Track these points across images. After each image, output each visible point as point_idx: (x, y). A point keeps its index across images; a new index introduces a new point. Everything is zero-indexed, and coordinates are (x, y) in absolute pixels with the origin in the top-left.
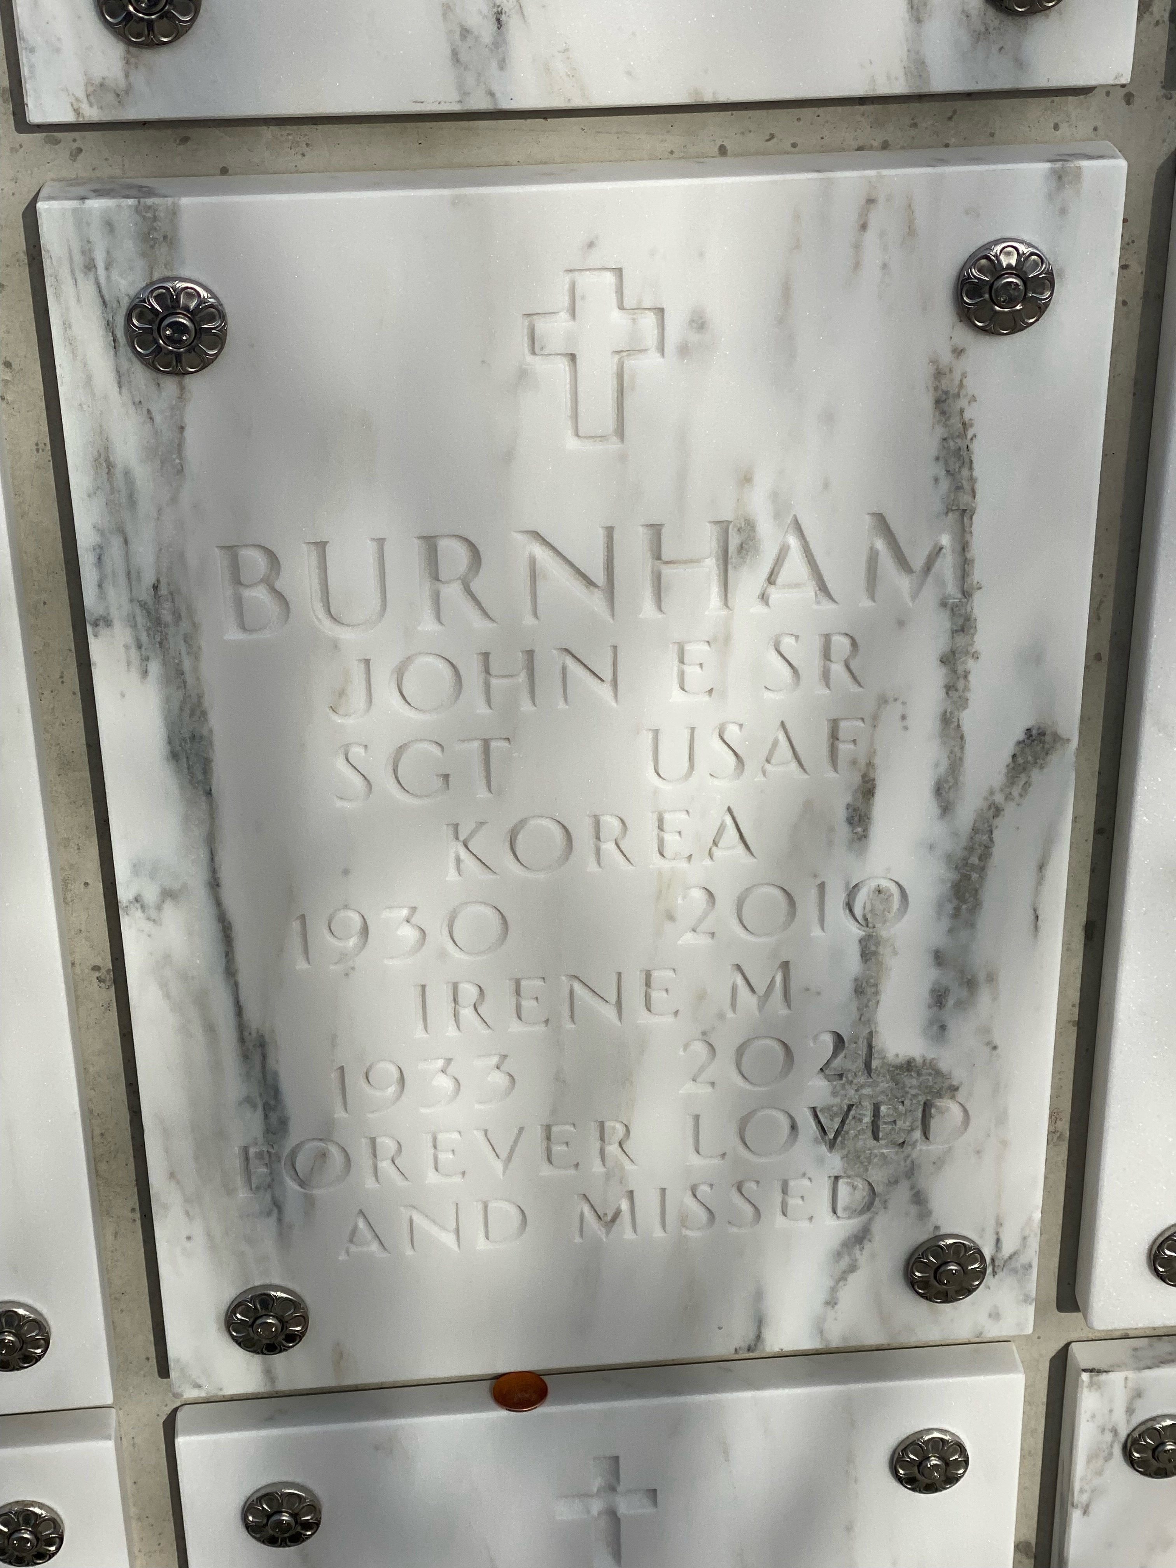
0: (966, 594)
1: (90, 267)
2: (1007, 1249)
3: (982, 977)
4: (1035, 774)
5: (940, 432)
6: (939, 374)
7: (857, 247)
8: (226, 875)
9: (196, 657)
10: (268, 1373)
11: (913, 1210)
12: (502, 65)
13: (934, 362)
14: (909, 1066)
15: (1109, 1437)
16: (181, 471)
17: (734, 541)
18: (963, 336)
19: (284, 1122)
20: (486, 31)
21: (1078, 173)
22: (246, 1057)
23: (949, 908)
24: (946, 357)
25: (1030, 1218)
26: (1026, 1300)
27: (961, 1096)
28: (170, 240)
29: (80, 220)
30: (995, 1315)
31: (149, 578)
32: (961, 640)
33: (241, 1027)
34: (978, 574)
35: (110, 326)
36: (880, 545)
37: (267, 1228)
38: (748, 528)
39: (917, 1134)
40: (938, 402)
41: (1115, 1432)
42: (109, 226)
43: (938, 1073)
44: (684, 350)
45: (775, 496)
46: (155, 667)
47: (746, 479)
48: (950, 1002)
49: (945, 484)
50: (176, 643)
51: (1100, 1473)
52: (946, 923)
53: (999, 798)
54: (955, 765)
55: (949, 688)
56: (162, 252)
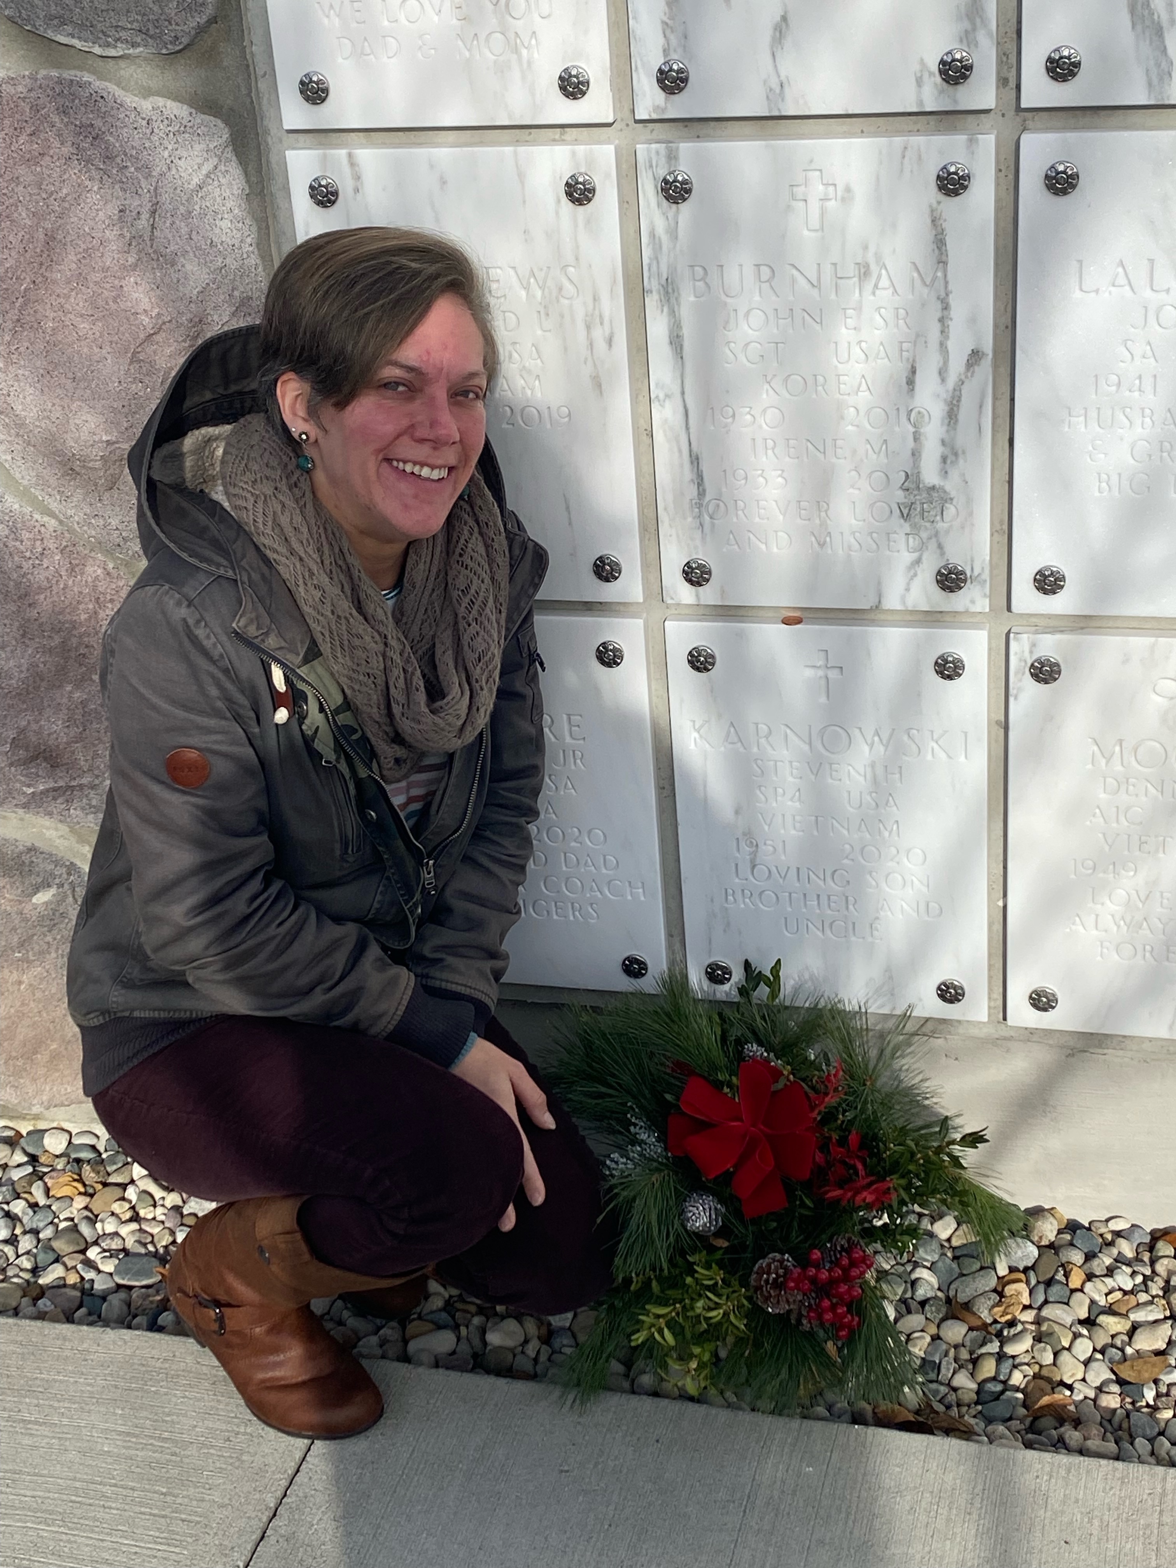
0: (947, 295)
1: (651, 166)
2: (976, 573)
3: (960, 452)
4: (976, 368)
5: (934, 232)
6: (932, 211)
7: (902, 163)
8: (686, 390)
9: (679, 305)
10: (697, 596)
11: (938, 551)
12: (783, 100)
13: (930, 206)
14: (933, 488)
15: (1023, 664)
16: (676, 238)
17: (862, 271)
18: (941, 197)
19: (704, 491)
20: (778, 90)
21: (977, 140)
22: (692, 463)
23: (946, 421)
24: (935, 205)
25: (984, 560)
26: (985, 595)
27: (955, 502)
28: (676, 158)
29: (649, 150)
30: (973, 602)
31: (665, 277)
32: (945, 313)
33: (690, 451)
34: (950, 287)
35: (656, 187)
36: (916, 275)
37: (698, 534)
38: (867, 266)
39: (938, 518)
40: (933, 221)
41: (1025, 661)
42: (657, 153)
43: (945, 492)
44: (843, 200)
45: (876, 254)
46: (666, 309)
47: (866, 248)
48: (949, 462)
49: (937, 251)
50: (673, 300)
51: (1020, 680)
52: (945, 428)
53: (963, 377)
54: (946, 362)
55: (942, 332)
56: (673, 162)
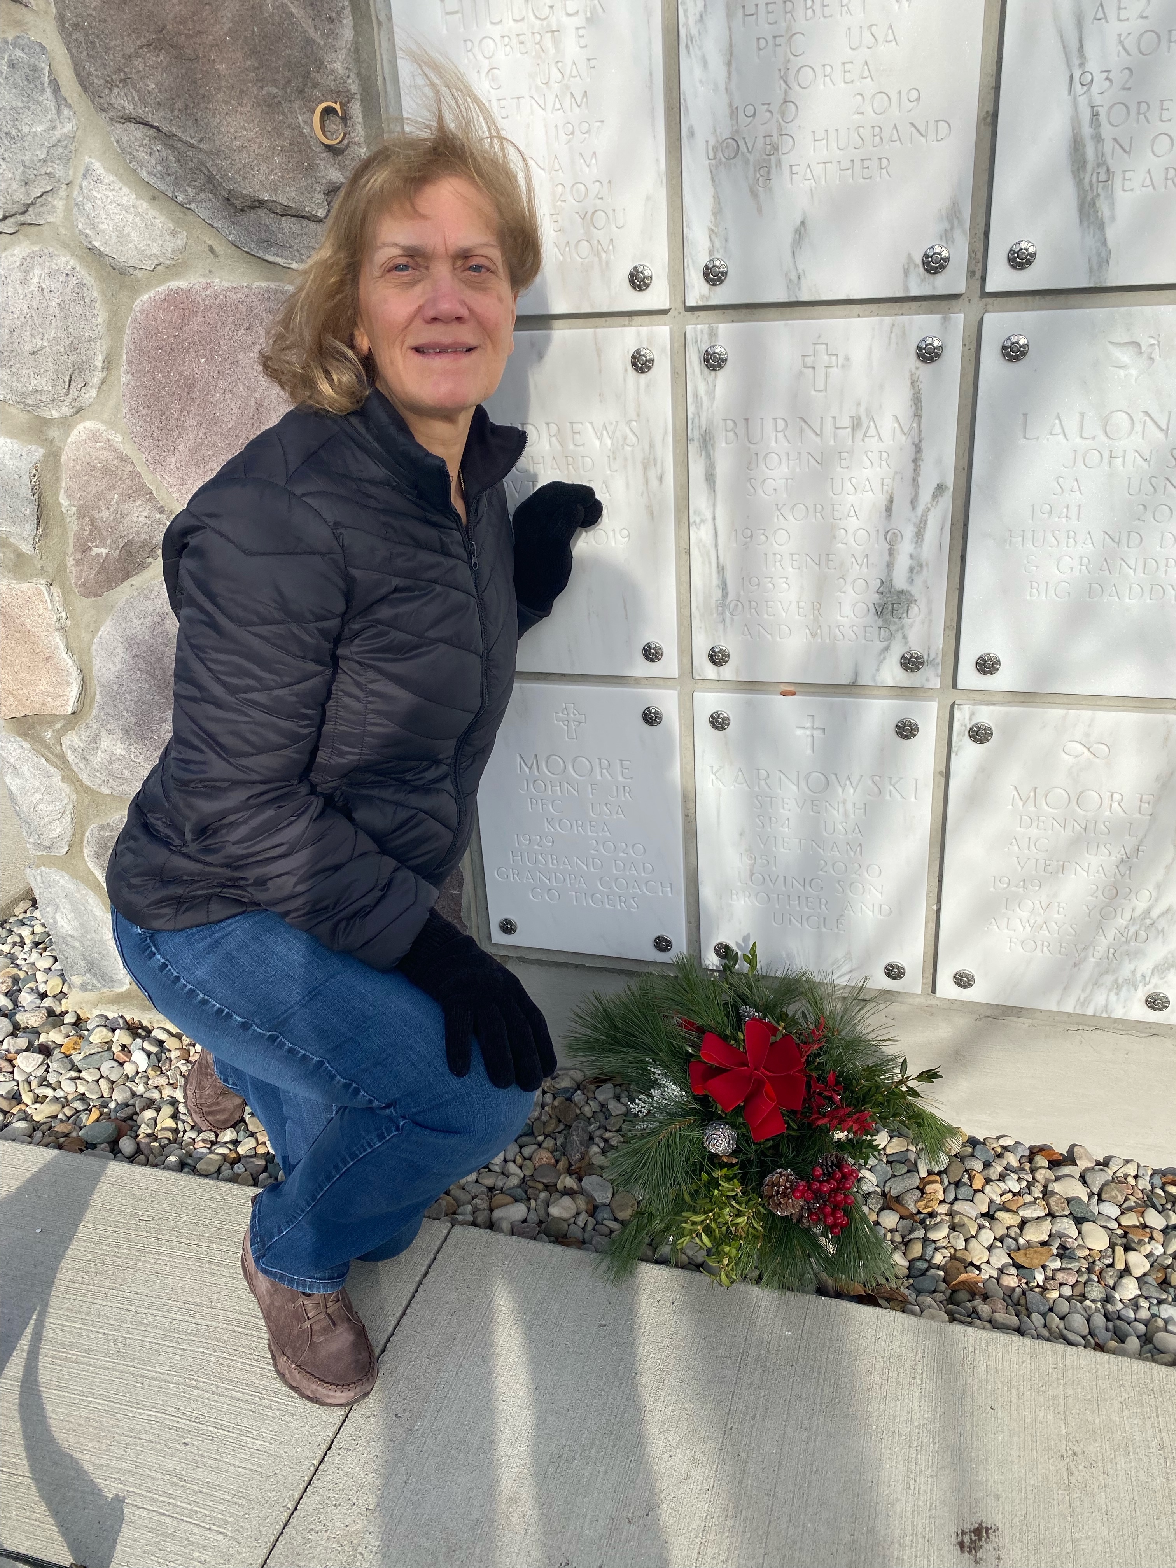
0: (920, 441)
1: (697, 342)
2: (931, 658)
3: (924, 564)
4: (940, 498)
5: (912, 392)
6: (912, 375)
7: (890, 338)
8: (717, 516)
9: (714, 451)
10: (718, 673)
11: (903, 641)
12: (799, 289)
13: (911, 371)
14: (902, 592)
15: (964, 728)
16: (714, 398)
17: (855, 422)
18: (919, 364)
19: (727, 594)
20: (795, 280)
21: (950, 317)
22: (719, 572)
23: (915, 540)
24: (914, 370)
25: (938, 648)
26: (938, 676)
27: (918, 603)
28: (716, 335)
29: (695, 330)
30: (928, 680)
31: (704, 428)
32: (918, 455)
33: (718, 563)
34: (923, 435)
35: (700, 358)
36: (896, 425)
37: (721, 626)
38: (859, 418)
39: (905, 615)
40: (912, 383)
41: (966, 726)
42: (702, 331)
43: (911, 595)
44: (843, 366)
45: (866, 409)
46: (704, 453)
47: (859, 404)
48: (915, 571)
49: (914, 407)
50: (709, 447)
51: (961, 741)
52: (914, 545)
53: (929, 505)
54: (917, 494)
55: (915, 470)
56: (714, 338)
